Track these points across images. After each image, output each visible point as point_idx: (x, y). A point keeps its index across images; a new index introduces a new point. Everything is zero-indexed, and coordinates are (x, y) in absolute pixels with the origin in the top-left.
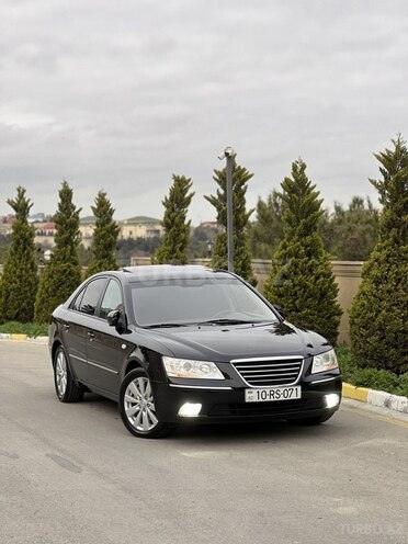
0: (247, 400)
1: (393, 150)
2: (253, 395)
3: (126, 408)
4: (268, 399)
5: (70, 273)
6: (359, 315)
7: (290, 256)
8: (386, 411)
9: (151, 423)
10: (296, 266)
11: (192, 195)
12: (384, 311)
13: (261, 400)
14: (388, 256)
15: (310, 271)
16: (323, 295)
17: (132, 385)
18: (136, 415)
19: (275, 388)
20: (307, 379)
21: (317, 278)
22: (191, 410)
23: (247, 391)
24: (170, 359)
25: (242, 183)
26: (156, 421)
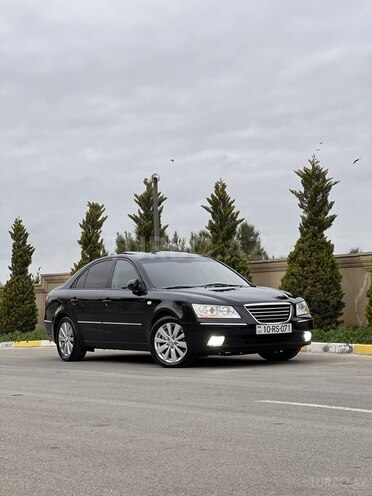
0: (257, 333)
1: (310, 168)
2: (261, 330)
3: (156, 348)
4: (271, 332)
8: (327, 354)
9: (178, 356)
11: (104, 219)
12: (309, 287)
13: (266, 333)
14: (310, 246)
17: (161, 330)
18: (164, 352)
19: (276, 324)
20: (295, 319)
22: (216, 341)
23: (257, 326)
24: (199, 306)
25: (158, 204)
26: (182, 354)
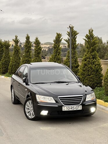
0: (63, 110)
3: (26, 110)
4: (70, 110)
5: (28, 61)
6: (107, 78)
7: (87, 58)
10: (89, 62)
11: (62, 39)
13: (68, 110)
15: (94, 63)
16: (97, 71)
17: (28, 102)
19: (73, 106)
20: (84, 103)
21: (96, 66)
23: (63, 107)
25: (75, 36)
26: (34, 115)
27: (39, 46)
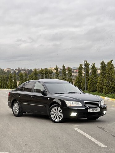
0: (88, 112)
2: (90, 110)
3: (51, 115)
4: (93, 112)
17: (53, 109)
18: (54, 117)
19: (95, 109)
20: (101, 107)
23: (88, 109)
27: (70, 72)
